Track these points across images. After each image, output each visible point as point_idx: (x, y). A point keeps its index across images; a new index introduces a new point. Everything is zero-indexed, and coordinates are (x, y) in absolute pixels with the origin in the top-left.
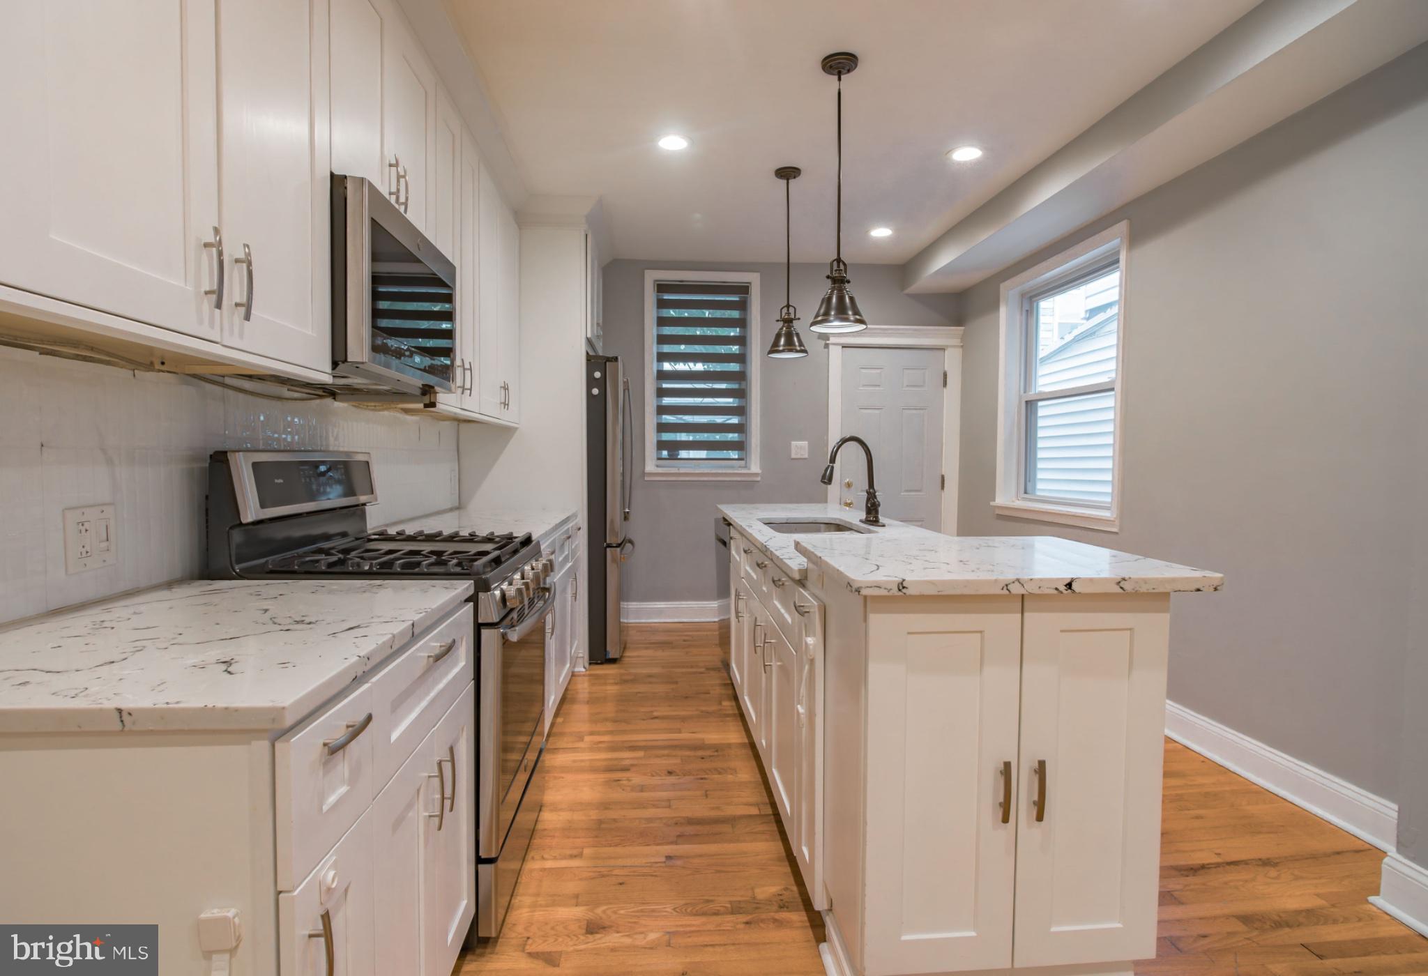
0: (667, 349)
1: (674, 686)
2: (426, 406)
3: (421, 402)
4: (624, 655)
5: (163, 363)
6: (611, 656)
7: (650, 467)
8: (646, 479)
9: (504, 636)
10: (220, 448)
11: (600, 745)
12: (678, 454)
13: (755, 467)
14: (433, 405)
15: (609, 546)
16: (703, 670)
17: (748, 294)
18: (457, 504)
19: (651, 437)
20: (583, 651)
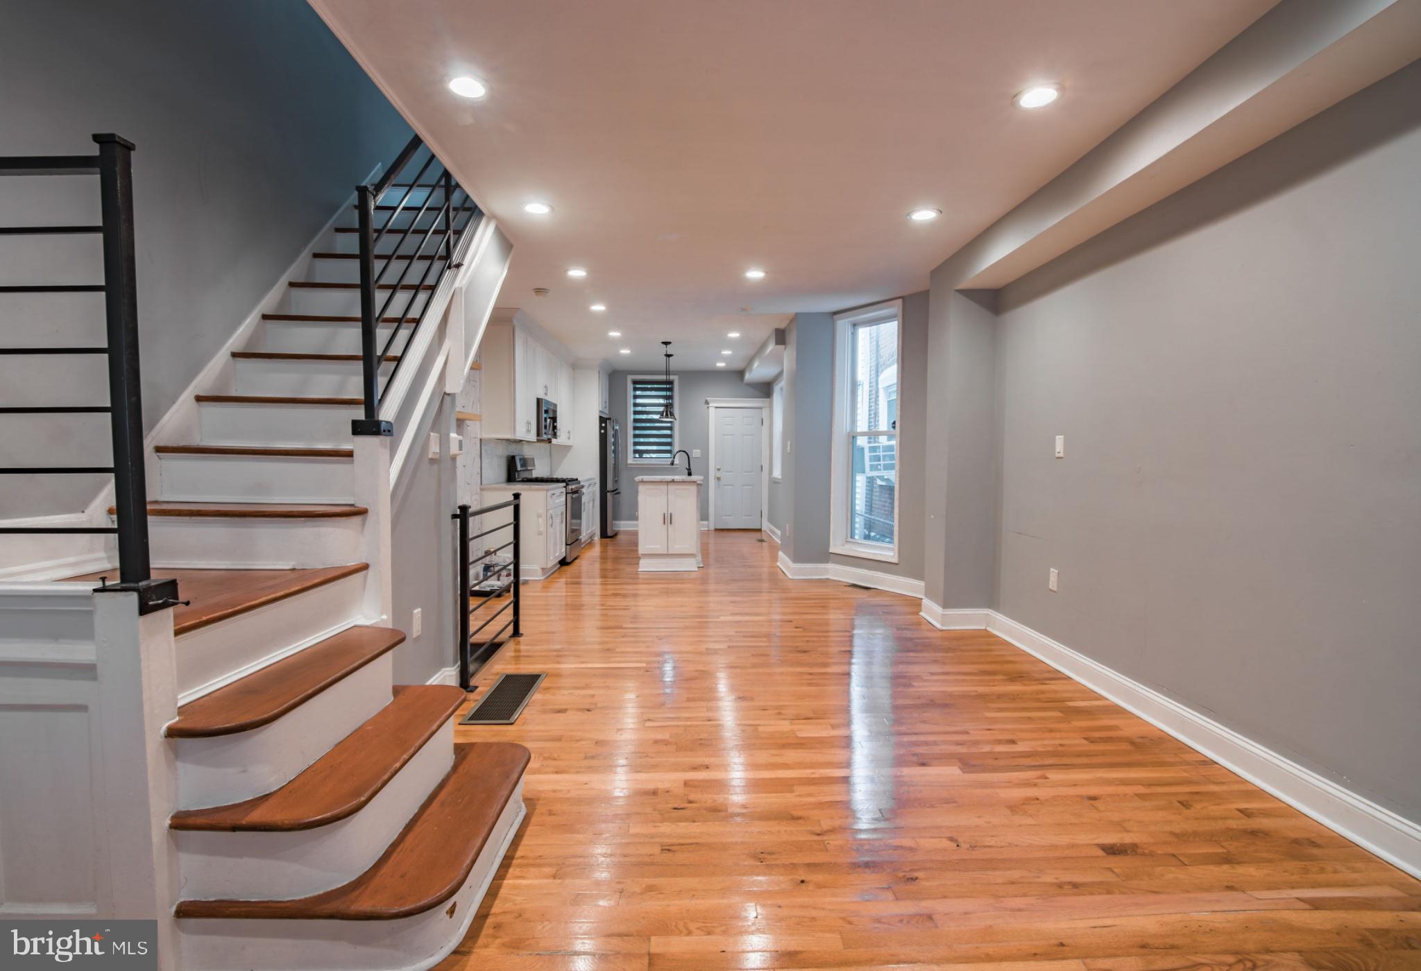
0: (638, 409)
6: (609, 536)
7: (630, 461)
8: (628, 466)
10: (513, 454)
12: (643, 456)
14: (550, 442)
15: (608, 492)
17: (673, 384)
19: (631, 448)
20: (598, 532)
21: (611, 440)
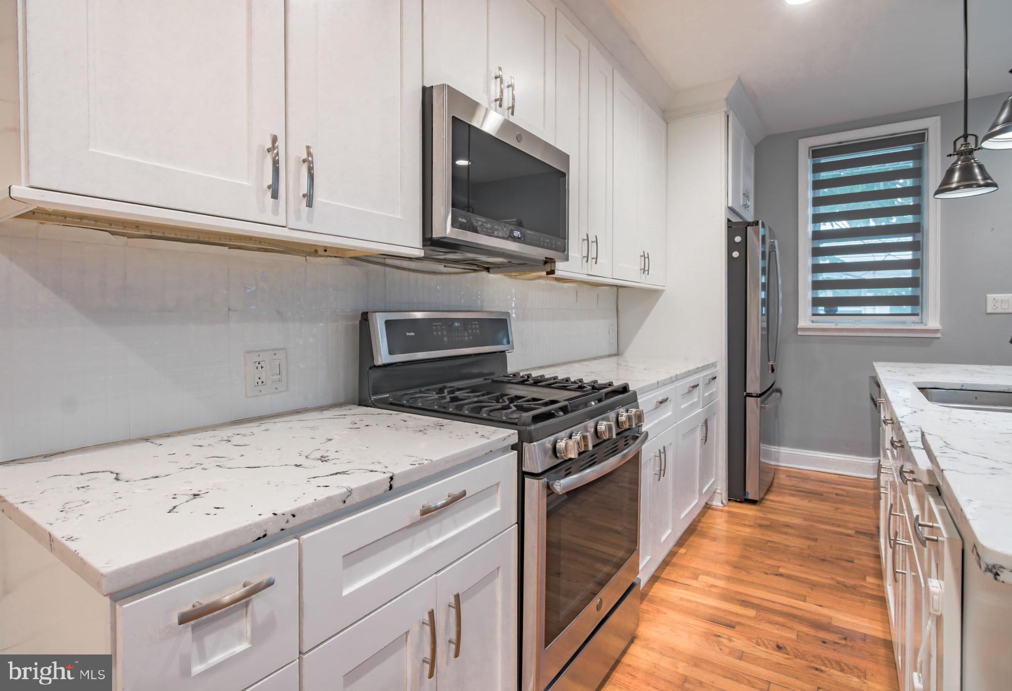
0: (824, 209)
1: (812, 543)
2: (548, 273)
3: (543, 271)
4: (767, 497)
5: (325, 251)
6: (750, 497)
7: (805, 320)
8: (799, 333)
9: (548, 487)
10: (366, 311)
11: (713, 589)
12: (837, 310)
13: (933, 321)
14: (552, 272)
15: (750, 395)
16: (851, 532)
17: (924, 141)
18: (615, 352)
19: (806, 294)
20: (722, 488)
21: (756, 262)
